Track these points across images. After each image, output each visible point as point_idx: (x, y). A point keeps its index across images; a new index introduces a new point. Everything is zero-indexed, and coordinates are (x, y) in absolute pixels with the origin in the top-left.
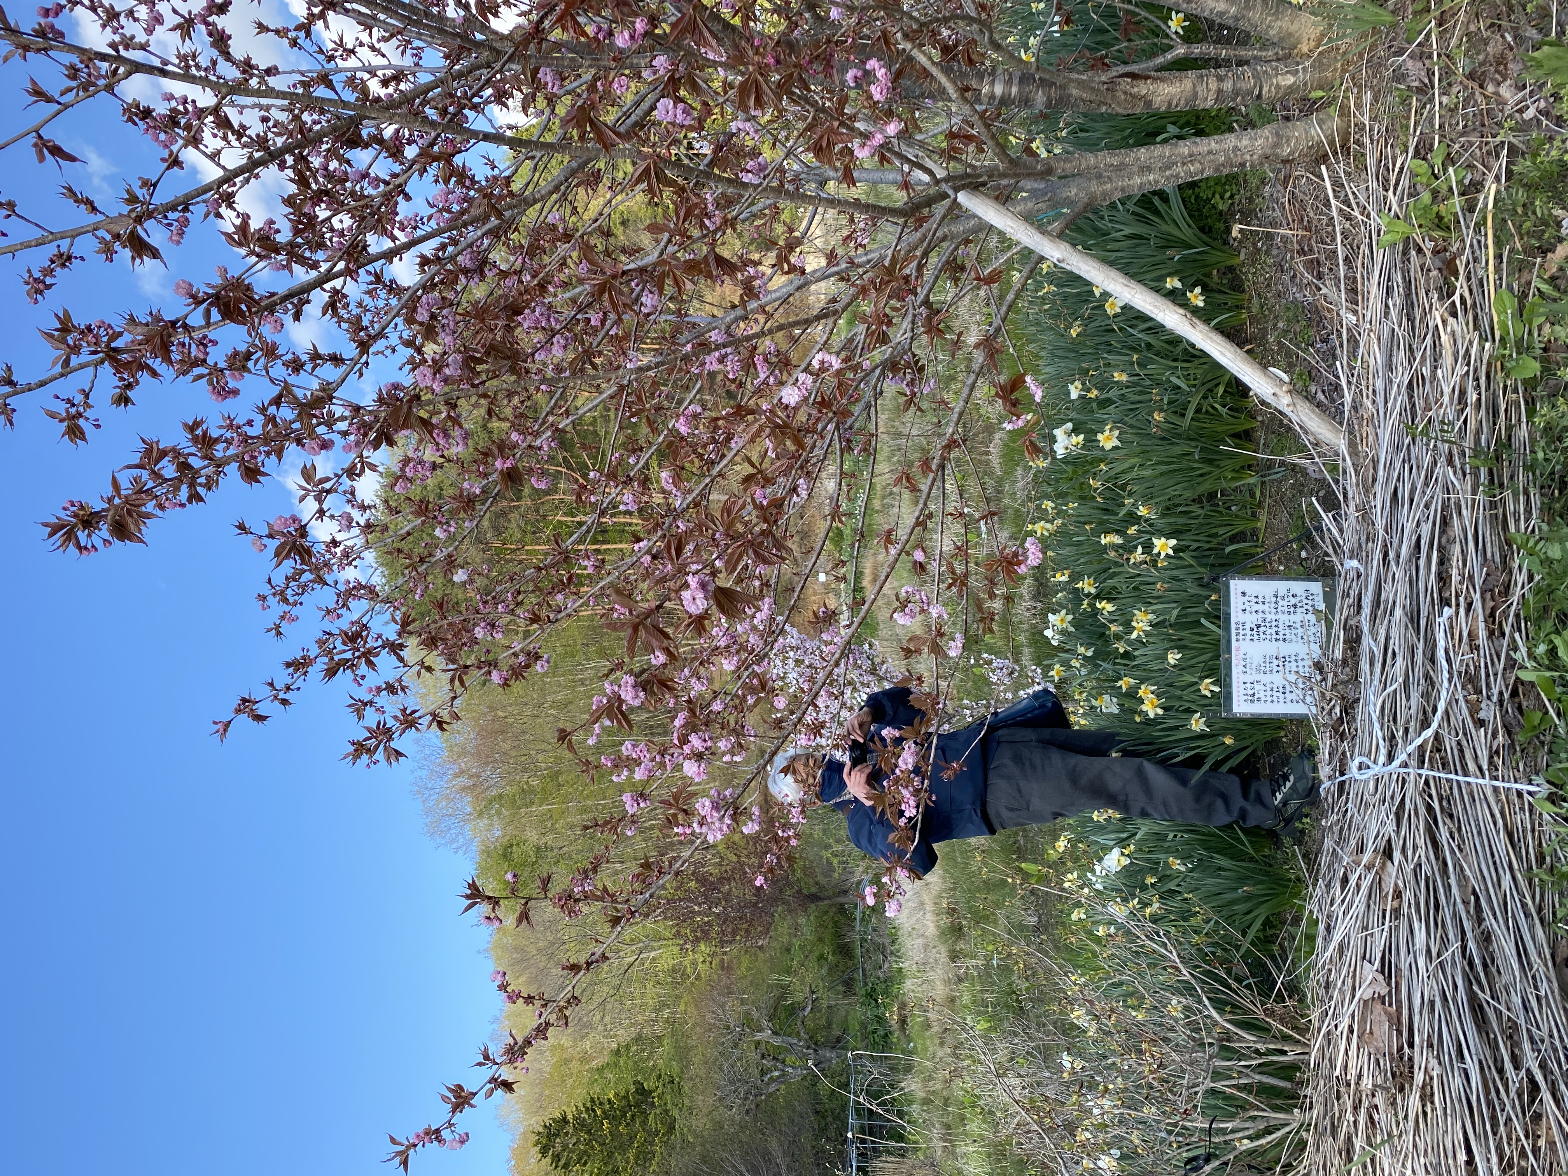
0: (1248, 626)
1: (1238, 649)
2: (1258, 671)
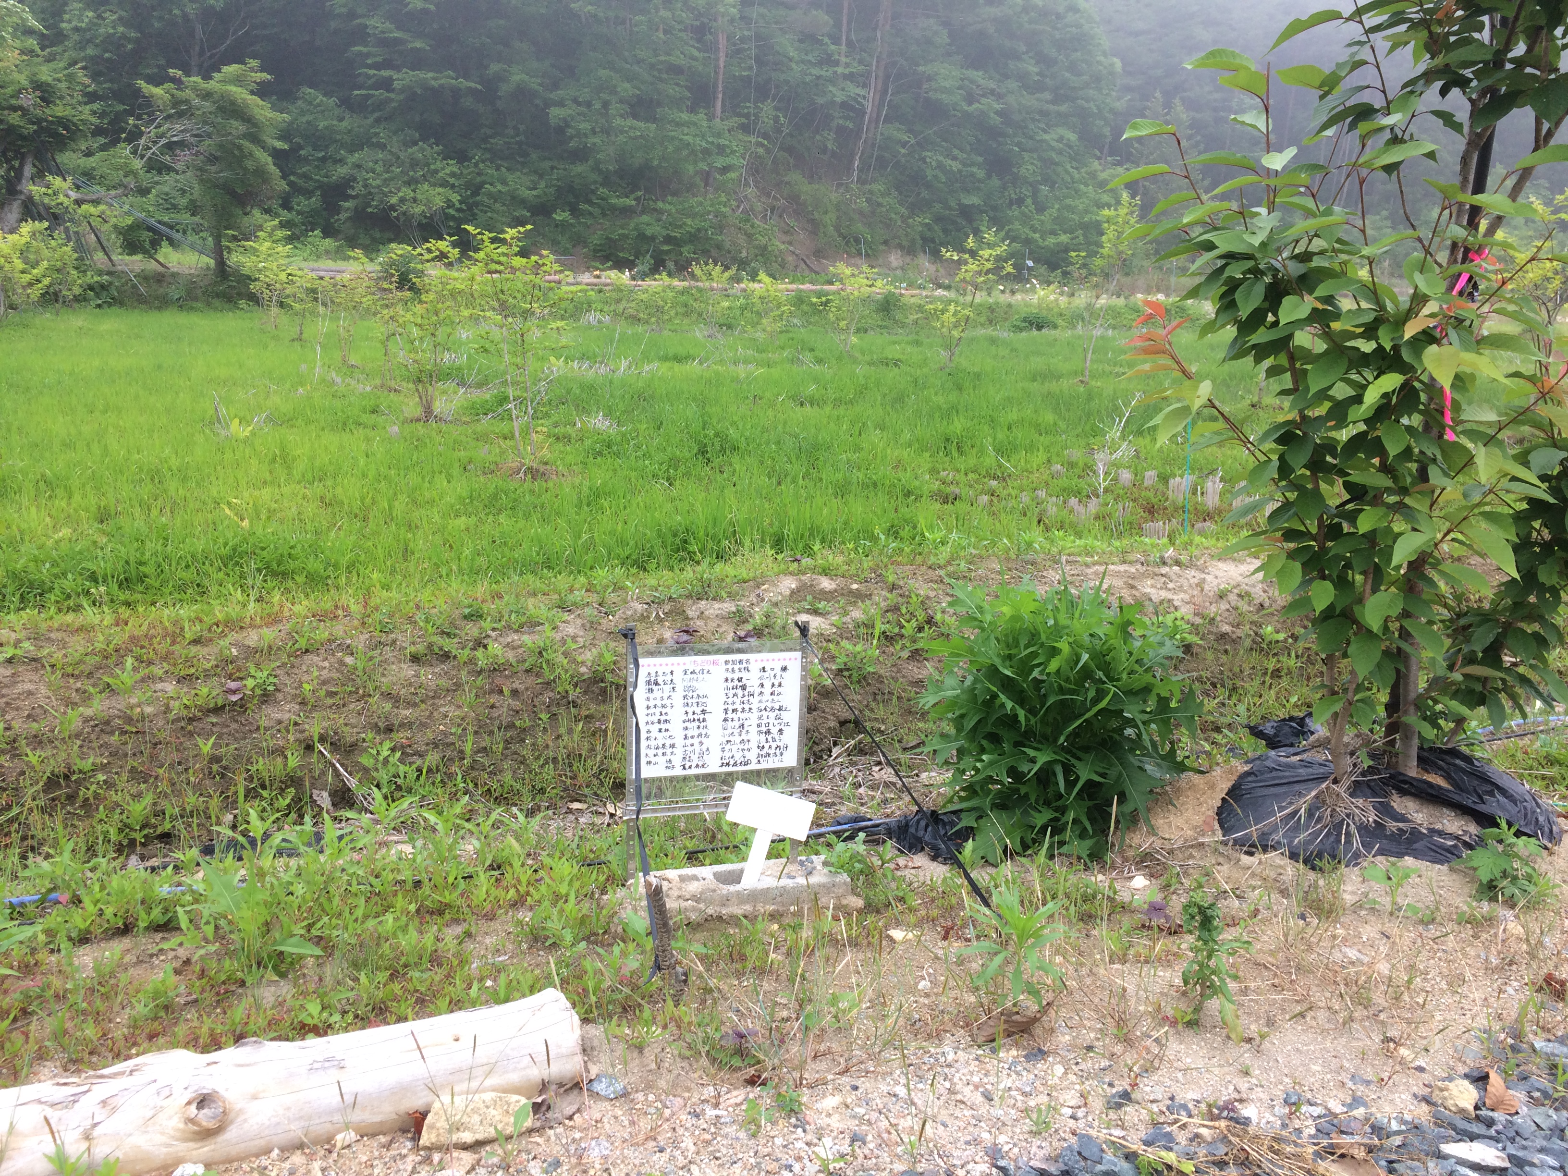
0: (744, 675)
1: (714, 663)
2: (688, 689)
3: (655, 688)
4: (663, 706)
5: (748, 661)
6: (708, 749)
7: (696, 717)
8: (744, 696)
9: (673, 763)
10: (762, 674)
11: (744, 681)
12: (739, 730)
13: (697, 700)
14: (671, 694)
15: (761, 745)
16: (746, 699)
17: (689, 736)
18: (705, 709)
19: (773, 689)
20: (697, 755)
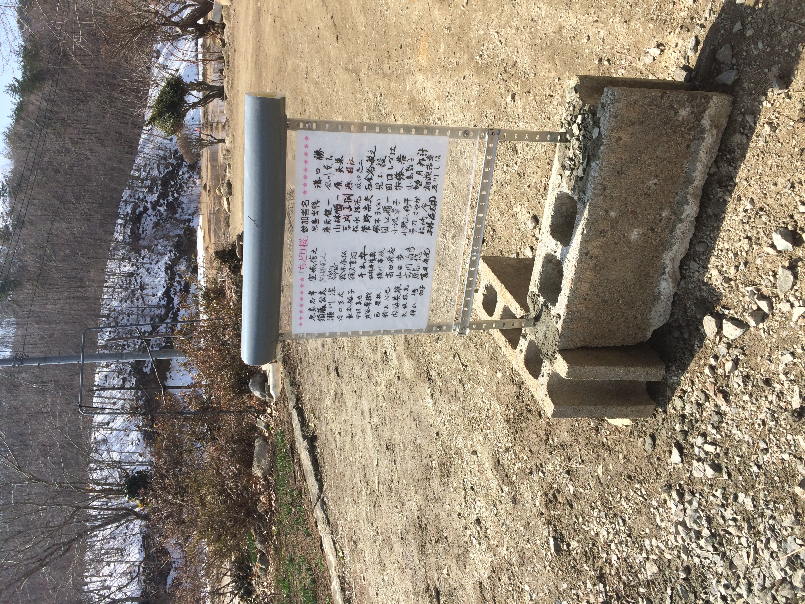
3: (328, 310)
4: (350, 300)
5: (304, 204)
6: (408, 249)
7: (367, 264)
8: (349, 208)
9: (418, 288)
10: (322, 185)
11: (330, 207)
12: (391, 213)
13: (348, 264)
14: (336, 293)
15: (414, 185)
16: (353, 205)
17: (388, 271)
18: (359, 254)
19: (344, 169)
20: (413, 262)
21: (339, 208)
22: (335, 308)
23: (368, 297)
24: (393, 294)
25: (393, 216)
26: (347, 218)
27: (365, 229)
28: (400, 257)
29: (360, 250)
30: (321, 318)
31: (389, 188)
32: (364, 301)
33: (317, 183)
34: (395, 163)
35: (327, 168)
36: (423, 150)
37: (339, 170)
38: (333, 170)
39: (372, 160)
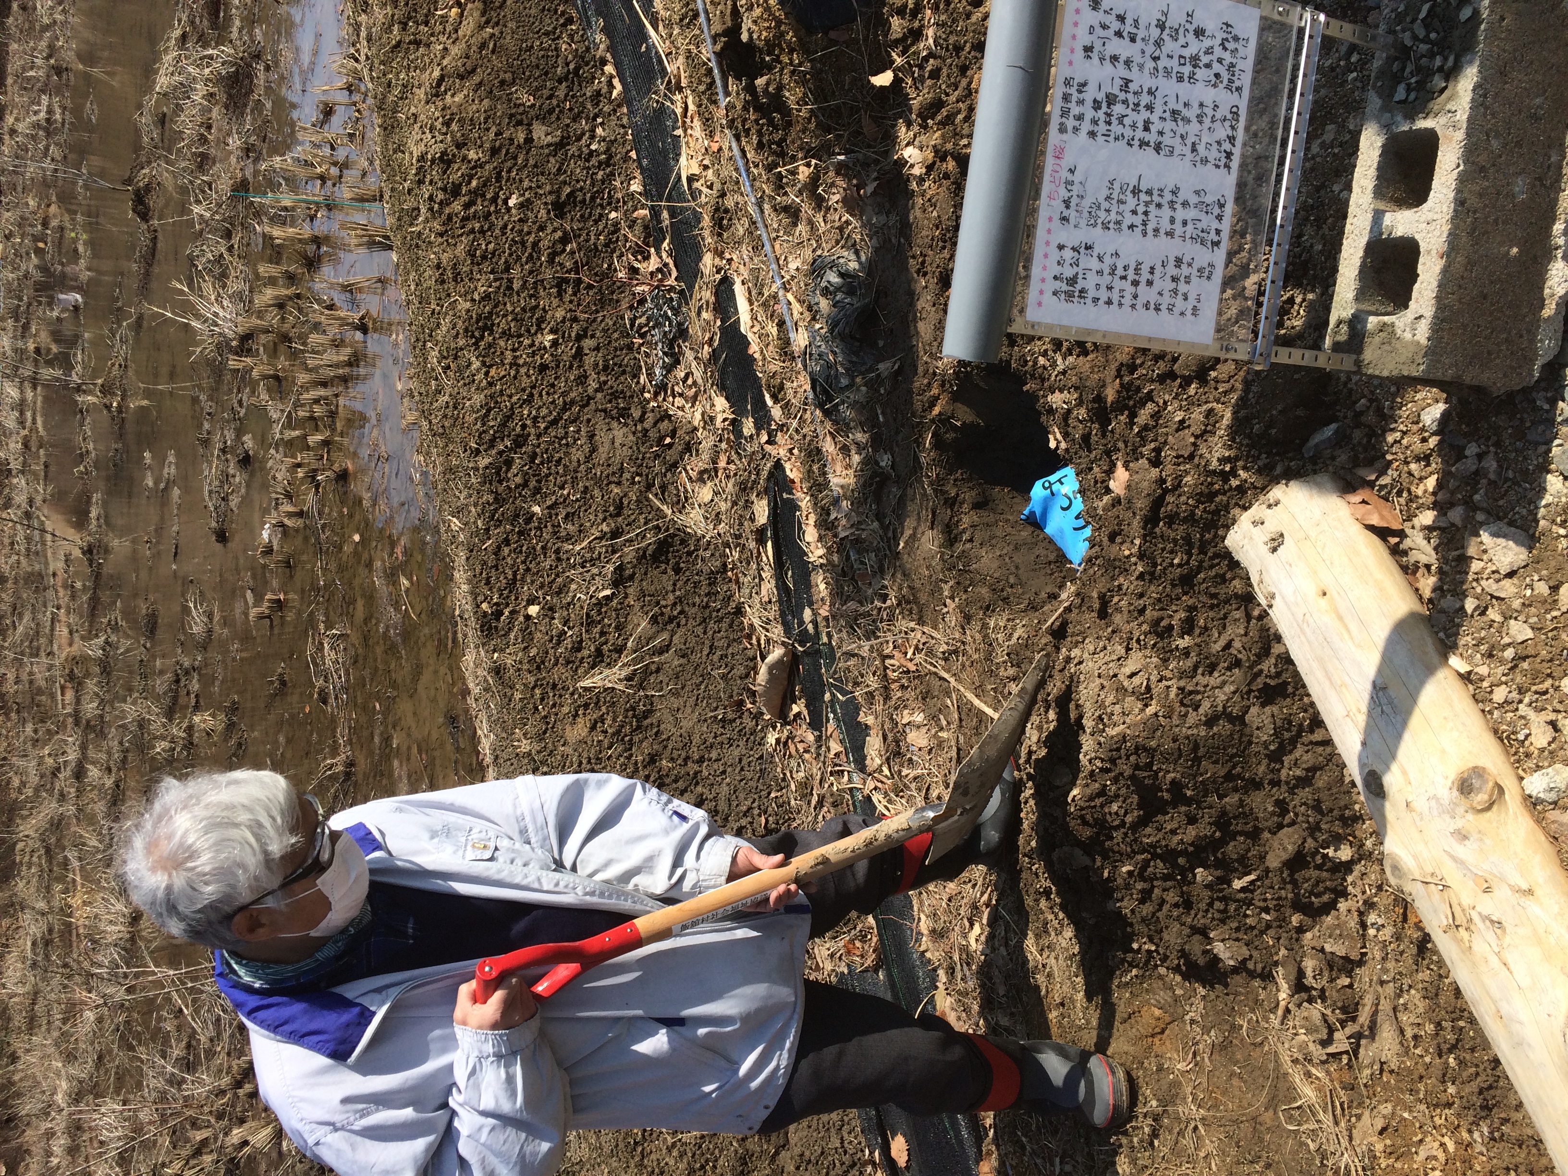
3: (1078, 287)
4: (1112, 273)
5: (1067, 82)
6: (1197, 193)
7: (1141, 209)
8: (1125, 102)
9: (1205, 265)
10: (1095, 56)
11: (1101, 96)
12: (1180, 123)
13: (1114, 202)
14: (1095, 254)
15: (1213, 79)
16: (1131, 99)
17: (1169, 227)
18: (1131, 188)
19: (1125, 34)
20: (1202, 216)
21: (1111, 100)
22: (1090, 283)
23: (1137, 270)
24: (1172, 270)
25: (1181, 129)
26: (1121, 121)
27: (1143, 144)
28: (1185, 204)
29: (1133, 182)
30: (1069, 295)
31: (1180, 79)
32: (1131, 276)
33: (1088, 49)
34: (1191, 36)
35: (1104, 27)
36: (1228, 25)
37: (1119, 34)
38: (1110, 33)
39: (1161, 26)
